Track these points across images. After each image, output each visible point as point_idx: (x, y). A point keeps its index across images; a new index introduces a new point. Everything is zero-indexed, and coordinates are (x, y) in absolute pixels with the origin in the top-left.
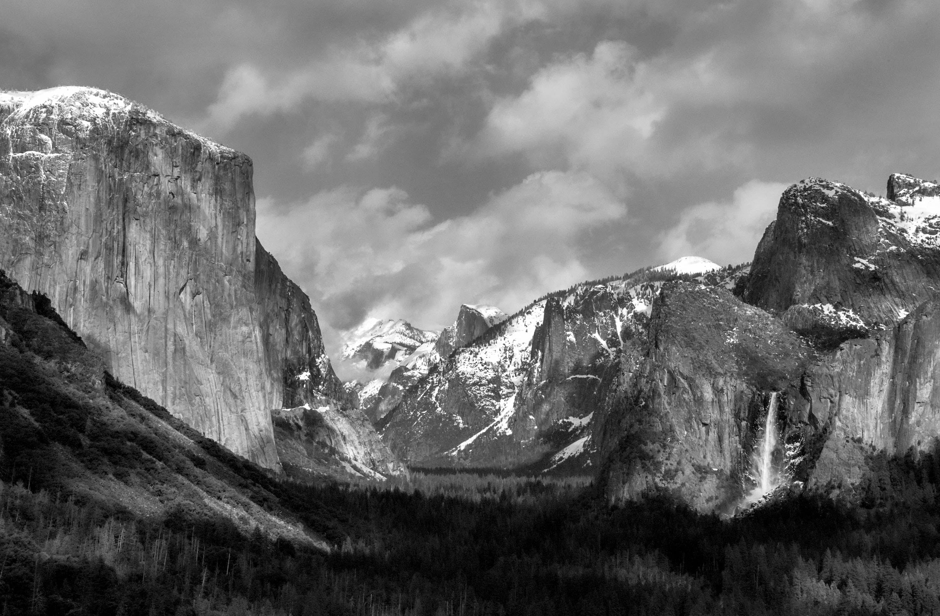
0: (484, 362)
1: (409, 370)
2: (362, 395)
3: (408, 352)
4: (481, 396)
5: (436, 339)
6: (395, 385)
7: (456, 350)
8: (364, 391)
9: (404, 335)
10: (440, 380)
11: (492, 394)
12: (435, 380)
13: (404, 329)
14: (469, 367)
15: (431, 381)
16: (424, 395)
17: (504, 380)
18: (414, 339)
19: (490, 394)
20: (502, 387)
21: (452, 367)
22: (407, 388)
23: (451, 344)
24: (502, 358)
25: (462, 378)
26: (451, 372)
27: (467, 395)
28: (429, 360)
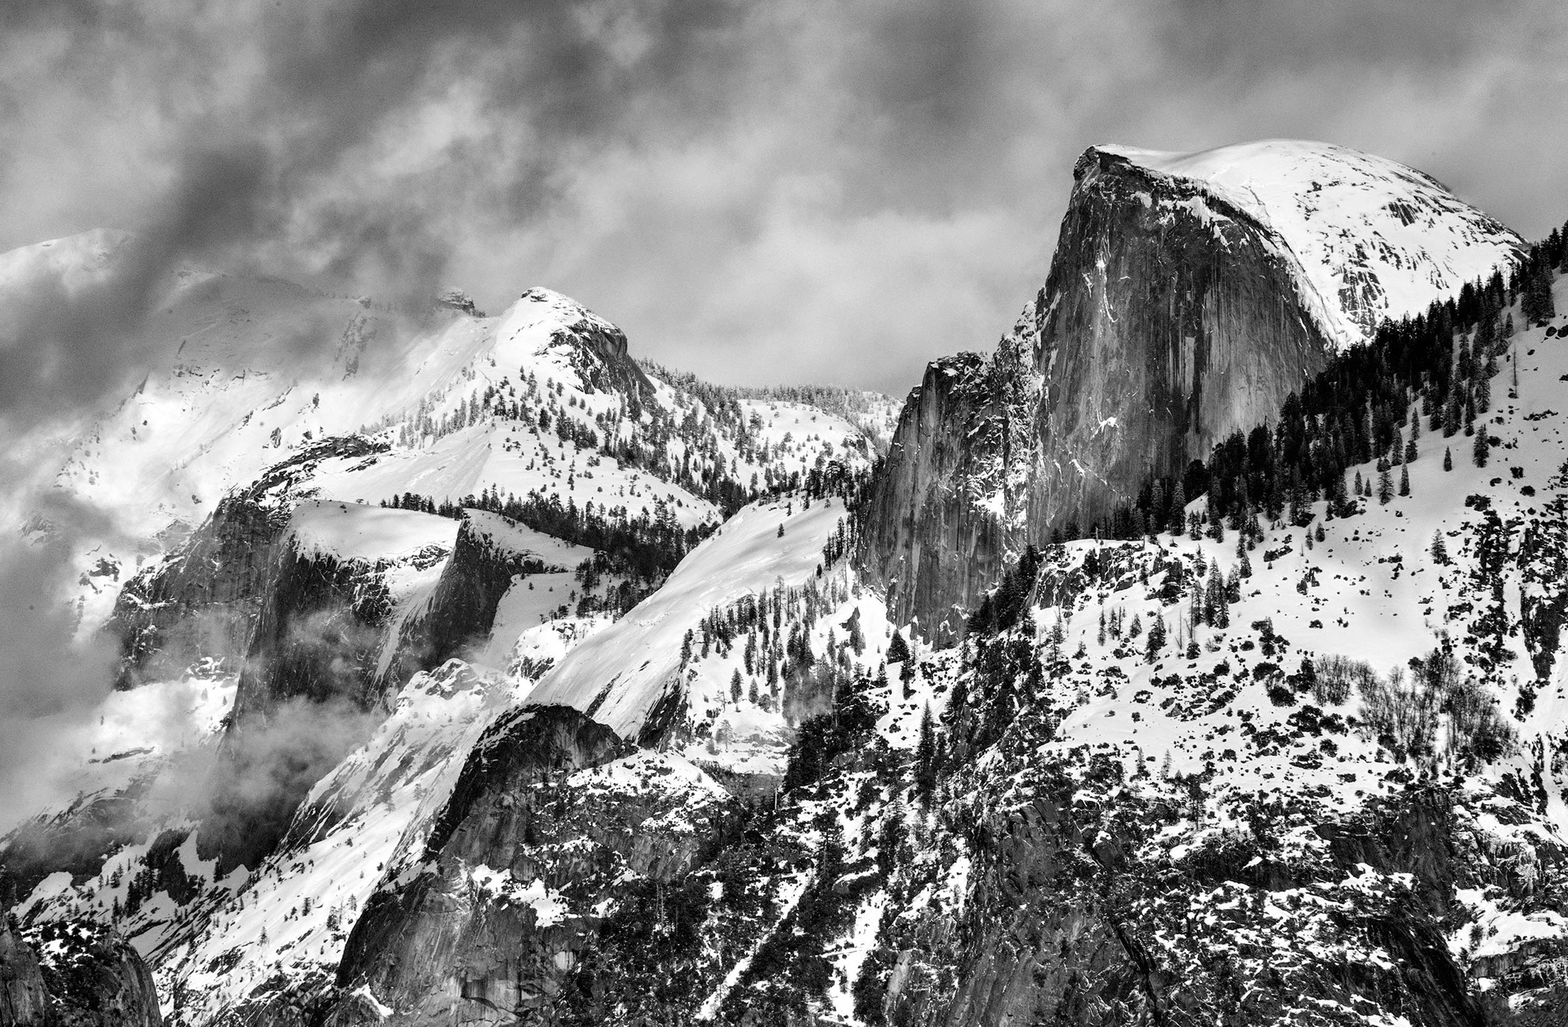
0: (1291, 665)
1: (622, 749)
2: (198, 981)
3: (608, 584)
4: (1271, 979)
5: (859, 464)
6: (497, 881)
7: (1031, 561)
8: (212, 949)
9: (565, 431)
10: (894, 829)
11: (1379, 958)
12: (851, 829)
13: (570, 380)
14: (1152, 712)
15: (812, 839)
16: (757, 971)
17: (1487, 823)
18: (654, 466)
19: (1355, 955)
20: (1468, 897)
21: (1002, 714)
22: (602, 909)
23: (995, 505)
24: (1458, 630)
25: (1091, 813)
26: (990, 757)
27: (1146, 966)
28: (800, 651)
